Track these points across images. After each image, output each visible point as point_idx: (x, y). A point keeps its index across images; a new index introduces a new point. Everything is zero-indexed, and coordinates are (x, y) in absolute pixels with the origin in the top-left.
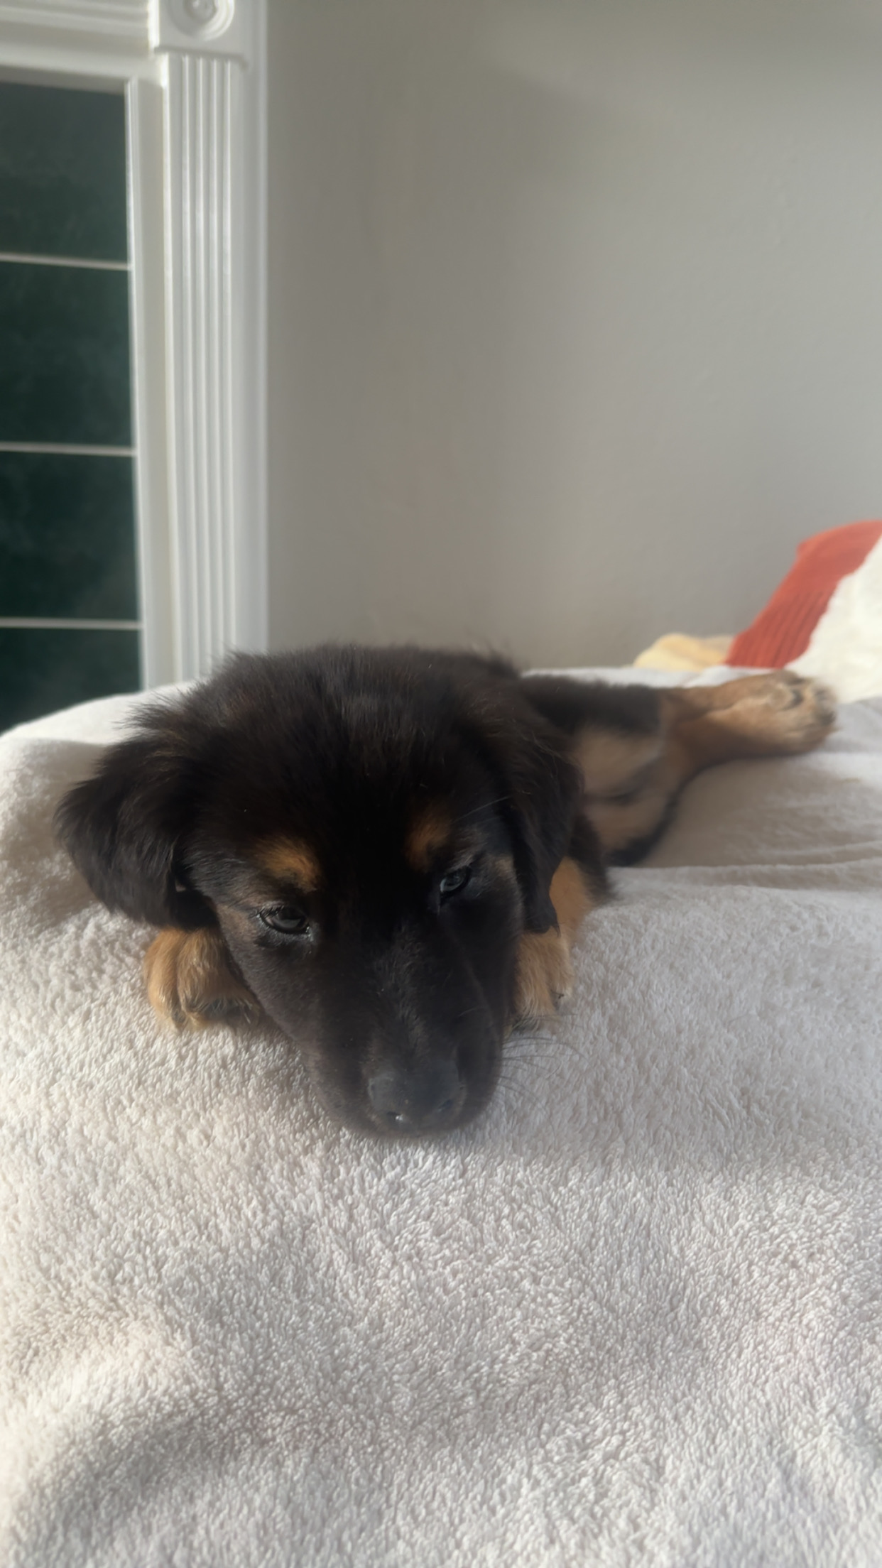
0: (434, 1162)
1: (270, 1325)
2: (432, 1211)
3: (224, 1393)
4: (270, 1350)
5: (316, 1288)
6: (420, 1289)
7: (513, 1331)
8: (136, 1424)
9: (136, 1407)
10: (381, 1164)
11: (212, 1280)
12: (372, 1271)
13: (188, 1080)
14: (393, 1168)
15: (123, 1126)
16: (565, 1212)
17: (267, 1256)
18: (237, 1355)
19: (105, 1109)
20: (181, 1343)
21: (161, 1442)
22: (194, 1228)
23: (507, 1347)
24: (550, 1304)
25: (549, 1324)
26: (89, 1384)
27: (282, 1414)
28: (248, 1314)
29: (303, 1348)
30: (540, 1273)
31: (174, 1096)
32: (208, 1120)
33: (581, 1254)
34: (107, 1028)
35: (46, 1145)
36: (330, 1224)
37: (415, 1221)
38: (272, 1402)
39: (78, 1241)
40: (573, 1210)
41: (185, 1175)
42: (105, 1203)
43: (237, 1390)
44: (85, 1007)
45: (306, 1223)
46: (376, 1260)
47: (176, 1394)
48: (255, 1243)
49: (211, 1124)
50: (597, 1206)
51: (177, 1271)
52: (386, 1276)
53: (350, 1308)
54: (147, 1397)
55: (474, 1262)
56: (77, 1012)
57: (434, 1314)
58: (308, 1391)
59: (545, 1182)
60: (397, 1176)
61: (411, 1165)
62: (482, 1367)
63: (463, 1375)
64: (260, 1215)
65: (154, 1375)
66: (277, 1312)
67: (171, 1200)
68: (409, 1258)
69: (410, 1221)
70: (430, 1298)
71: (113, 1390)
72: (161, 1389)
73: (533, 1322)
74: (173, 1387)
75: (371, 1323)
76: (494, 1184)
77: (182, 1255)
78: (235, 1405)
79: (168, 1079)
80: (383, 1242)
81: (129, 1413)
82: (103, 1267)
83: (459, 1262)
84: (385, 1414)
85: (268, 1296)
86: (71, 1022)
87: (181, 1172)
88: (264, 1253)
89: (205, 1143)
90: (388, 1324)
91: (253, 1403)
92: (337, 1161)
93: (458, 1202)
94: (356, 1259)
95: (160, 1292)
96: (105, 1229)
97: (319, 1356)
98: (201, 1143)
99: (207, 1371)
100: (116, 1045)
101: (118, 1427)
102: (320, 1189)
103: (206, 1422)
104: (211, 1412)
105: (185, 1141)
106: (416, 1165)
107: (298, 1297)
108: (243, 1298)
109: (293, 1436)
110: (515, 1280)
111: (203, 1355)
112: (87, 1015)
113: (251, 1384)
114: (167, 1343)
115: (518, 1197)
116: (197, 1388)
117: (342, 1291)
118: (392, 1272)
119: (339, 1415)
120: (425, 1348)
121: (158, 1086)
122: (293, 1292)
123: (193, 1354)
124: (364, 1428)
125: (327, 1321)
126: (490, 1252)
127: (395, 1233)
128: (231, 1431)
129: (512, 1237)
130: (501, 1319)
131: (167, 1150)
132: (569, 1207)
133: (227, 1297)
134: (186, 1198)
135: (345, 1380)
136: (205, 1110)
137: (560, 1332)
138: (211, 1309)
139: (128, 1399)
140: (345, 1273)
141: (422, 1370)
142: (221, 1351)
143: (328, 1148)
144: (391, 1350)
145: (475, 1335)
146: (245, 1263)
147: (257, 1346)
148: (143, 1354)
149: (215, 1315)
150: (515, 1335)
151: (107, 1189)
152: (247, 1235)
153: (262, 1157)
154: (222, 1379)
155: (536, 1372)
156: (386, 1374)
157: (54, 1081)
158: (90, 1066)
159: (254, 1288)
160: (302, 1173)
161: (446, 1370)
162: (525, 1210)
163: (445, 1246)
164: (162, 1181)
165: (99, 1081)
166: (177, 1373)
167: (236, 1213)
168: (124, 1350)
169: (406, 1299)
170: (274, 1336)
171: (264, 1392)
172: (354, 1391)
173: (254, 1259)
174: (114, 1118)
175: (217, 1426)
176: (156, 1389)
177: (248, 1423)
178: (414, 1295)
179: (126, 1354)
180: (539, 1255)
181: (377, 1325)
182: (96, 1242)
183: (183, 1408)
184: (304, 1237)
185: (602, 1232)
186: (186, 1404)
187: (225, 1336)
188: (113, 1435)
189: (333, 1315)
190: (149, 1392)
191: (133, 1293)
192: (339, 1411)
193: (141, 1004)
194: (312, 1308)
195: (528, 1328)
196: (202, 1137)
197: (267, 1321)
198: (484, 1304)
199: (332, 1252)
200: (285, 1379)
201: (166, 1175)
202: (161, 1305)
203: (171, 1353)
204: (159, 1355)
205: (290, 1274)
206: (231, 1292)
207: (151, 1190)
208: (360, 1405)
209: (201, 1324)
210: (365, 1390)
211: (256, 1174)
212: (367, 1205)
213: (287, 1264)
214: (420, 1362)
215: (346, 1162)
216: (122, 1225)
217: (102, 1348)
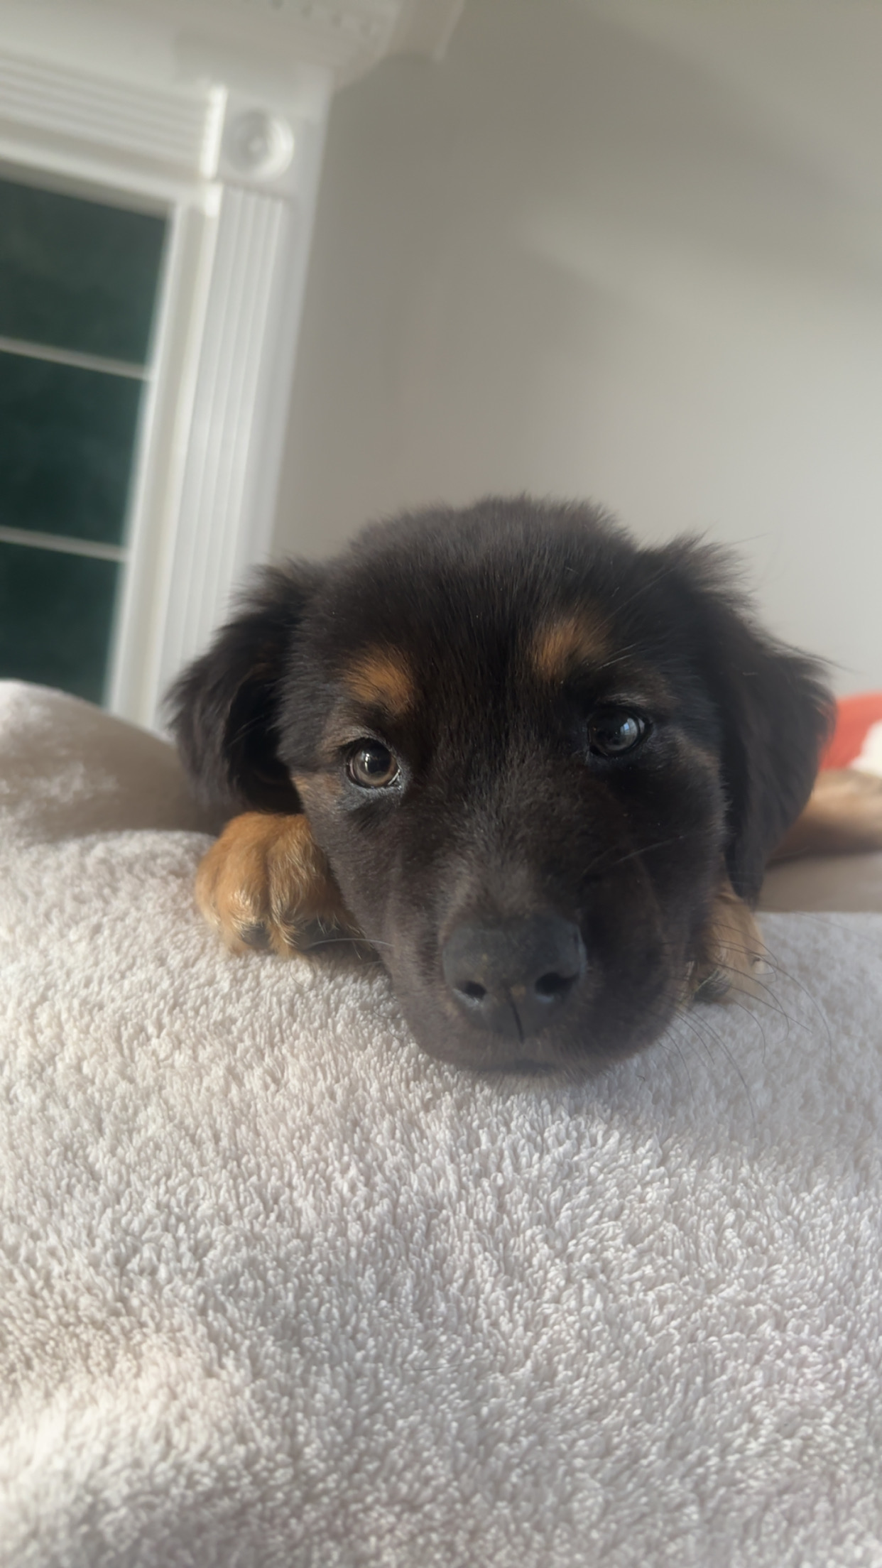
0: (620, 1142)
1: (378, 1359)
2: (622, 1208)
3: (302, 1464)
4: (380, 1398)
5: (449, 1309)
6: (610, 1322)
7: (753, 1403)
8: (150, 1507)
9: (150, 1477)
10: (542, 1134)
11: (286, 1280)
12: (535, 1289)
13: (248, 1004)
14: (560, 1144)
15: (143, 1061)
16: (813, 1228)
17: (373, 1253)
18: (327, 1400)
19: (118, 1039)
20: (234, 1372)
21: (188, 1545)
22: (257, 1201)
23: (745, 1428)
24: (803, 1363)
25: (807, 1394)
26: (66, 1437)
27: (397, 1509)
28: (343, 1337)
29: (431, 1401)
30: (788, 1314)
31: (224, 1026)
32: (276, 1059)
33: (841, 1290)
34: (126, 944)
35: (23, 1082)
36: (470, 1212)
37: (597, 1222)
38: (383, 1486)
39: (66, 1209)
40: (824, 1226)
41: (243, 1128)
42: (115, 1159)
43: (325, 1460)
44: (94, 920)
45: (433, 1208)
46: (541, 1273)
47: (222, 1460)
48: (354, 1230)
49: (282, 1065)
50: (857, 1223)
51: (230, 1261)
52: (556, 1300)
53: (503, 1343)
54: (170, 1460)
55: (690, 1289)
56: (82, 924)
57: (633, 1364)
58: (439, 1470)
59: (781, 1183)
60: (565, 1155)
61: (587, 1142)
62: (708, 1458)
63: (681, 1469)
64: (362, 1190)
65: (185, 1426)
66: (389, 1340)
67: (219, 1162)
68: (591, 1275)
69: (590, 1220)
70: (627, 1337)
71: (110, 1448)
72: (196, 1449)
73: (782, 1391)
74: (216, 1447)
75: (536, 1370)
76: (710, 1178)
77: (237, 1238)
78: (320, 1486)
79: (218, 1003)
80: (551, 1247)
81: (138, 1486)
82: (106, 1249)
83: (667, 1285)
84: (563, 1525)
85: (375, 1312)
86: (73, 935)
87: (236, 1123)
88: (369, 1247)
89: (273, 1087)
90: (562, 1374)
91: (351, 1486)
92: (475, 1124)
93: (660, 1197)
94: (510, 1269)
95: (202, 1290)
96: (111, 1197)
97: (458, 1415)
98: (266, 1087)
99: (275, 1421)
100: (139, 961)
101: (116, 1509)
102: (453, 1158)
103: (268, 1513)
104: (280, 1495)
105: (241, 1084)
106: (594, 1143)
107: (421, 1320)
108: (335, 1311)
109: (411, 1553)
110: (751, 1322)
111: (270, 1394)
112: (97, 929)
113: (348, 1452)
114: (209, 1373)
115: (745, 1199)
116: (259, 1451)
117: (488, 1317)
118: (566, 1294)
119: (490, 1519)
120: (622, 1417)
121: (203, 1010)
122: (413, 1311)
123: (254, 1394)
124: (528, 1545)
125: (467, 1361)
126: (712, 1276)
127: (568, 1235)
128: (308, 1533)
129: (740, 1256)
130: (733, 1382)
131: (213, 1095)
132: (817, 1221)
133: (308, 1308)
134: (244, 1160)
135: (498, 1458)
136: (272, 1046)
137: (823, 1409)
138: (284, 1324)
139: (137, 1464)
140: (493, 1290)
141: (619, 1453)
142: (301, 1391)
143: (459, 1105)
144: (569, 1417)
145: (696, 1403)
146: (337, 1258)
147: (359, 1390)
148: (166, 1390)
149: (290, 1334)
150: (756, 1408)
151: (117, 1141)
152: (342, 1219)
153: (361, 1109)
154: (301, 1438)
155: (790, 1472)
156: (561, 1454)
157: (44, 998)
158: (101, 982)
159: (352, 1298)
160: (423, 1135)
161: (653, 1457)
162: (756, 1220)
163: (646, 1260)
164: (205, 1134)
165: (113, 1000)
166: (225, 1424)
167: (324, 1185)
168: (133, 1384)
169: (590, 1335)
170: (386, 1378)
171: (371, 1467)
172: (514, 1479)
173: (353, 1254)
174: (131, 1050)
175: (285, 1524)
176: (187, 1450)
177: (339, 1522)
178: (603, 1330)
179: (136, 1391)
180: (784, 1286)
181: (545, 1375)
182: (96, 1214)
183: (233, 1484)
184: (429, 1228)
185: (867, 1263)
186: (239, 1477)
187: (307, 1371)
188: (106, 1525)
189: (477, 1353)
190: (173, 1453)
191: (156, 1287)
192: (490, 1513)
193: (174, 923)
194: (443, 1338)
195: (775, 1399)
196: (269, 1080)
197: (373, 1352)
198: (707, 1354)
199: (473, 1255)
200: (405, 1448)
201: (212, 1127)
202: (203, 1312)
203: (216, 1389)
204: (193, 1391)
205: (409, 1284)
206: (315, 1301)
207: (190, 1144)
208: (524, 1504)
209: (270, 1345)
210: (530, 1478)
211: (354, 1132)
212: (525, 1190)
213: (404, 1268)
214: (616, 1440)
215: (489, 1126)
216: (140, 1194)
217: (94, 1381)
